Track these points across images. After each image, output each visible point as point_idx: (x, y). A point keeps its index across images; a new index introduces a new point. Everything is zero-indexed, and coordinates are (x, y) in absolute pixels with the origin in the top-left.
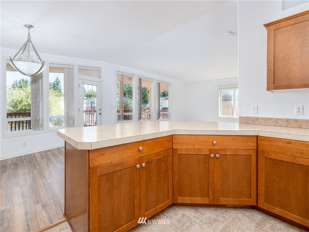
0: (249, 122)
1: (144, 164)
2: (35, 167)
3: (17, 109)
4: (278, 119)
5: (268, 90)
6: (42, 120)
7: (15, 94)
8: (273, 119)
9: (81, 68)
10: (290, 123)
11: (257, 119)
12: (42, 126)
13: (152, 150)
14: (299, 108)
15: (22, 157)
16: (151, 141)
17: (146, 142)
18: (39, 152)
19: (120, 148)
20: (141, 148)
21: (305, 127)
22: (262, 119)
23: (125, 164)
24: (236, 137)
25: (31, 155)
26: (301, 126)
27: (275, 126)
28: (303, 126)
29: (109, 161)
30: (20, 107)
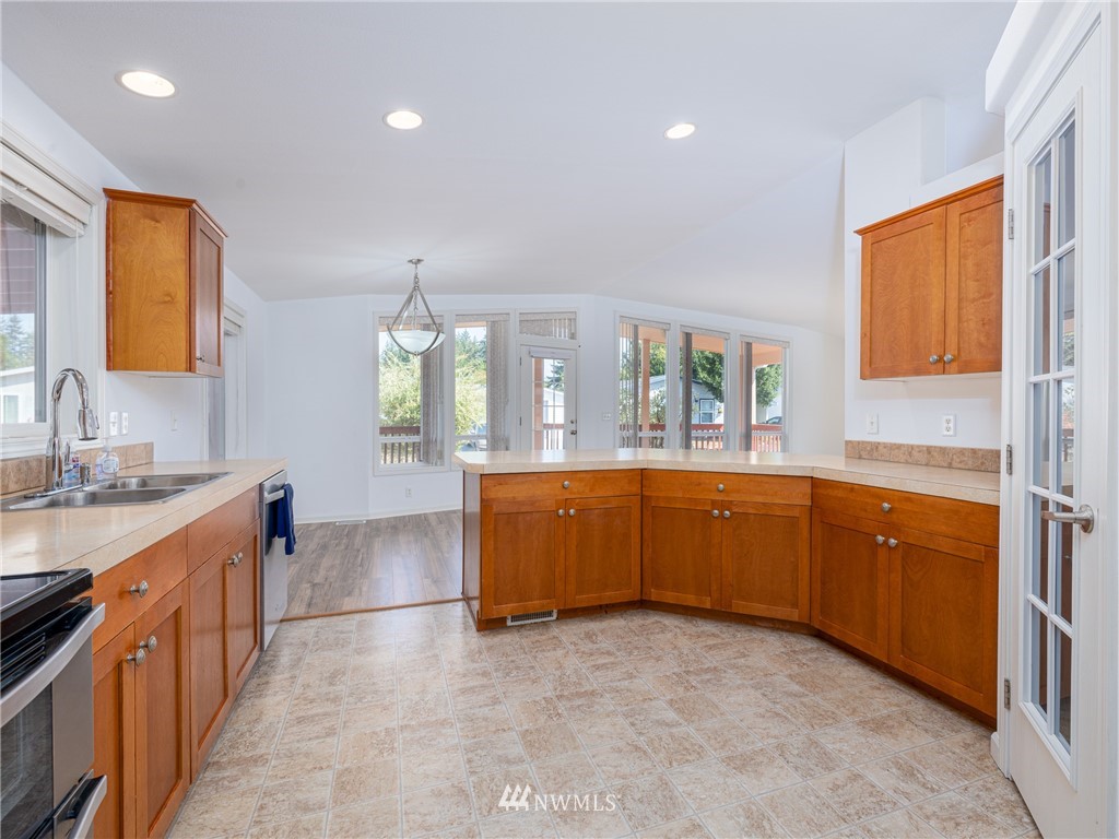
0: (864, 454)
1: (572, 511)
2: (426, 535)
3: (396, 419)
4: (912, 447)
5: (863, 377)
6: (442, 442)
7: (390, 383)
8: (904, 445)
9: (525, 318)
10: (932, 456)
11: (876, 446)
12: (441, 456)
13: (591, 490)
14: (948, 422)
15: (404, 517)
16: (590, 476)
17: (579, 475)
18: (436, 513)
19: (530, 479)
20: (566, 483)
21: (959, 466)
22: (885, 446)
23: (537, 504)
24: (766, 479)
25: (420, 515)
26: (951, 464)
27: (907, 462)
28: (955, 464)
29: (511, 495)
30: (400, 413)
